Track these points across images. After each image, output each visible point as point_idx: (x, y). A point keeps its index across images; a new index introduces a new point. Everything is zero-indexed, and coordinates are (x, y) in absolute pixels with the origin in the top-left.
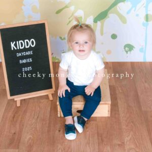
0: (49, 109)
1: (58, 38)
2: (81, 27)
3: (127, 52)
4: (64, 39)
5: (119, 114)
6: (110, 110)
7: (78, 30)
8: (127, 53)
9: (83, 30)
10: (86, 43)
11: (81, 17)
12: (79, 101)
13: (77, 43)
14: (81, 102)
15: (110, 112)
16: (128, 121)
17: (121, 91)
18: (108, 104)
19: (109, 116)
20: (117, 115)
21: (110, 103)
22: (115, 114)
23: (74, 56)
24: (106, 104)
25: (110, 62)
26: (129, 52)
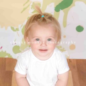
1: (9, 28)
2: (44, 20)
7: (39, 24)
9: (47, 24)
10: (50, 40)
11: (40, 4)
13: (37, 40)
23: (33, 56)
25: (74, 60)
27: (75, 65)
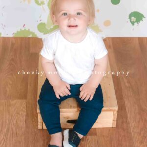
0: (24, 117)
3: (133, 23)
4: (43, 3)
5: (128, 123)
6: (116, 119)
8: (133, 25)
10: (79, 14)
12: (71, 107)
14: (74, 107)
15: (115, 122)
16: (142, 135)
17: (127, 84)
18: (114, 111)
19: (115, 126)
20: (125, 125)
21: (116, 108)
22: (123, 122)
24: (110, 110)
26: (136, 23)
27: (111, 44)
